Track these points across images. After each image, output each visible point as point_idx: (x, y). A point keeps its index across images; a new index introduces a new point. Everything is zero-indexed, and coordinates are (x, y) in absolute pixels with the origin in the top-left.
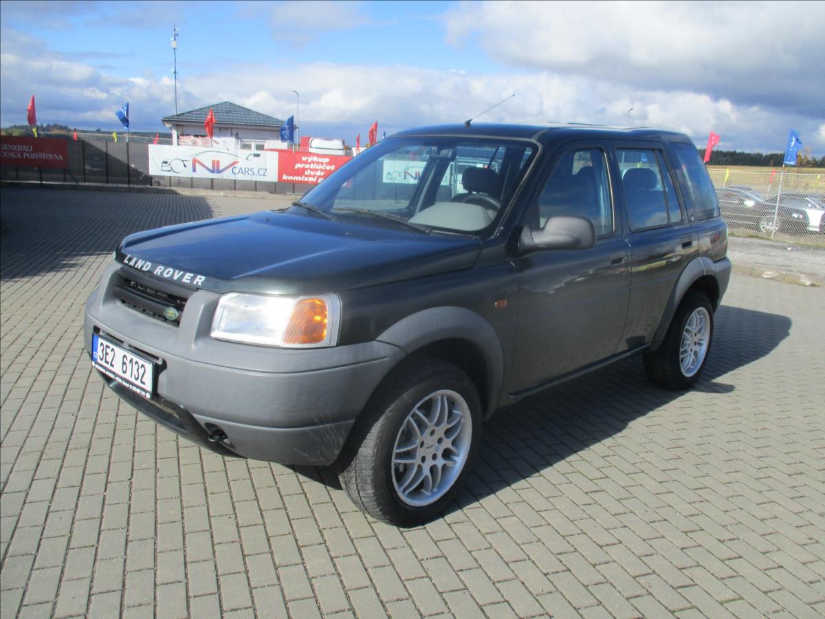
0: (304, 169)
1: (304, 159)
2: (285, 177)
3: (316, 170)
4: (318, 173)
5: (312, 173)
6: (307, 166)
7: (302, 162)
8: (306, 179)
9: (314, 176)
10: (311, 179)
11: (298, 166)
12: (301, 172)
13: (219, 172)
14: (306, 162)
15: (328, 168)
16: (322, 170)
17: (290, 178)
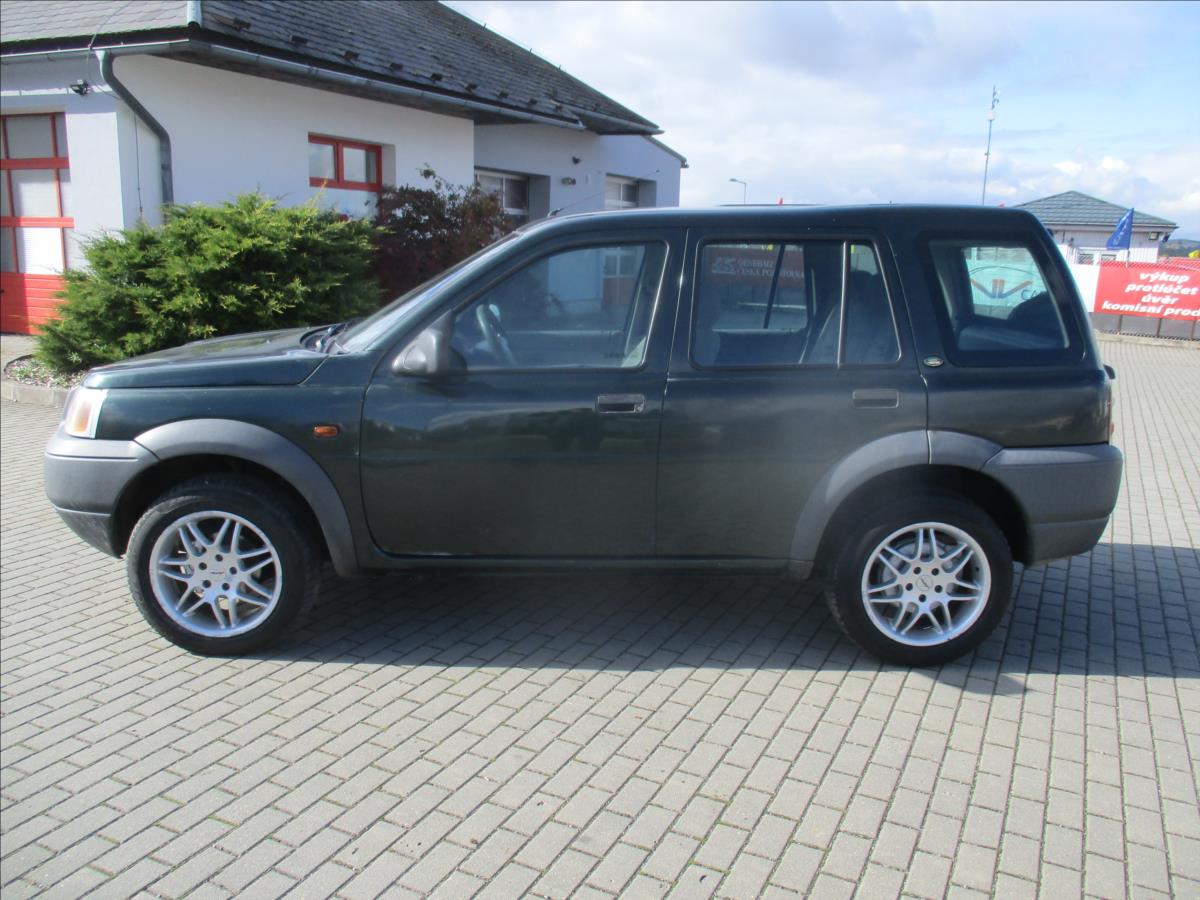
0: (1142, 294)
1: (1143, 276)
2: (1106, 305)
3: (1162, 295)
4: (1166, 300)
5: (1155, 300)
6: (1147, 288)
7: (1139, 282)
8: (1143, 309)
9: (1158, 304)
10: (1152, 310)
11: (1131, 288)
12: (1136, 298)
13: (1002, 296)
14: (1146, 282)
15: (1185, 291)
16: (1173, 295)
17: (1116, 307)
